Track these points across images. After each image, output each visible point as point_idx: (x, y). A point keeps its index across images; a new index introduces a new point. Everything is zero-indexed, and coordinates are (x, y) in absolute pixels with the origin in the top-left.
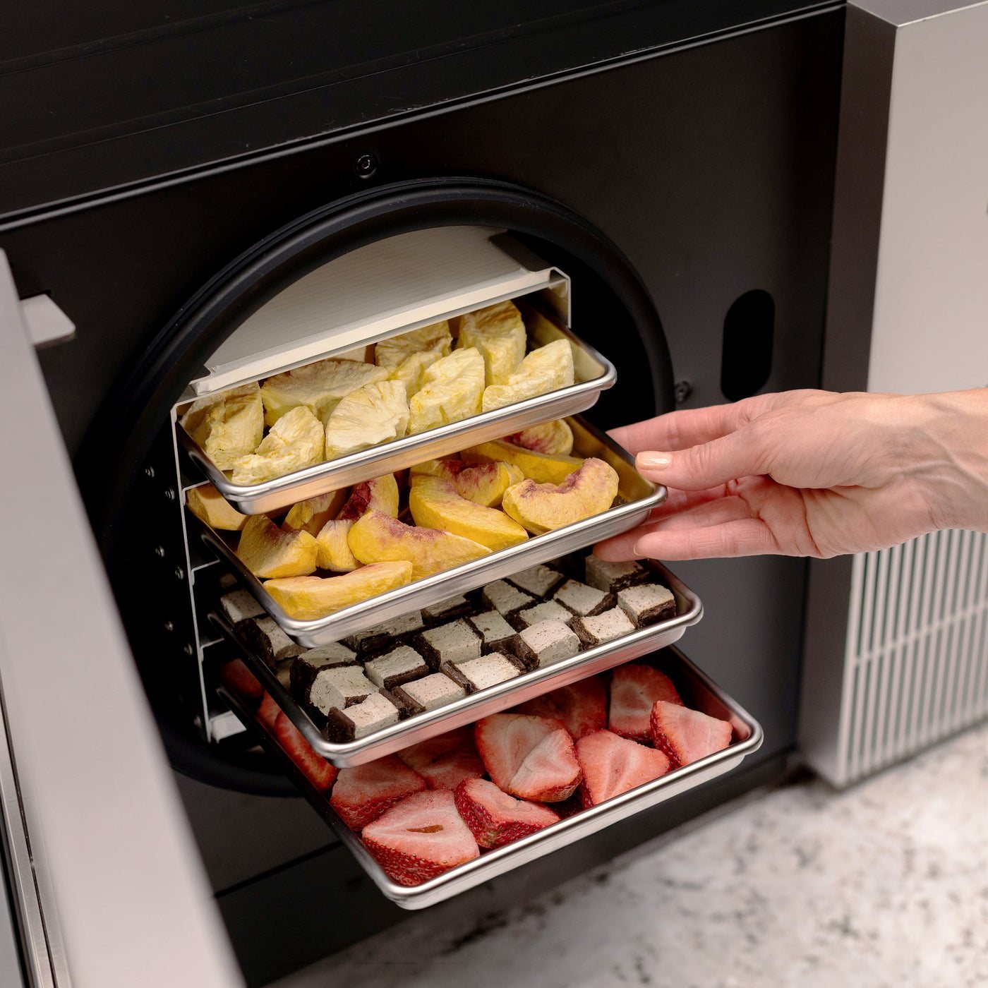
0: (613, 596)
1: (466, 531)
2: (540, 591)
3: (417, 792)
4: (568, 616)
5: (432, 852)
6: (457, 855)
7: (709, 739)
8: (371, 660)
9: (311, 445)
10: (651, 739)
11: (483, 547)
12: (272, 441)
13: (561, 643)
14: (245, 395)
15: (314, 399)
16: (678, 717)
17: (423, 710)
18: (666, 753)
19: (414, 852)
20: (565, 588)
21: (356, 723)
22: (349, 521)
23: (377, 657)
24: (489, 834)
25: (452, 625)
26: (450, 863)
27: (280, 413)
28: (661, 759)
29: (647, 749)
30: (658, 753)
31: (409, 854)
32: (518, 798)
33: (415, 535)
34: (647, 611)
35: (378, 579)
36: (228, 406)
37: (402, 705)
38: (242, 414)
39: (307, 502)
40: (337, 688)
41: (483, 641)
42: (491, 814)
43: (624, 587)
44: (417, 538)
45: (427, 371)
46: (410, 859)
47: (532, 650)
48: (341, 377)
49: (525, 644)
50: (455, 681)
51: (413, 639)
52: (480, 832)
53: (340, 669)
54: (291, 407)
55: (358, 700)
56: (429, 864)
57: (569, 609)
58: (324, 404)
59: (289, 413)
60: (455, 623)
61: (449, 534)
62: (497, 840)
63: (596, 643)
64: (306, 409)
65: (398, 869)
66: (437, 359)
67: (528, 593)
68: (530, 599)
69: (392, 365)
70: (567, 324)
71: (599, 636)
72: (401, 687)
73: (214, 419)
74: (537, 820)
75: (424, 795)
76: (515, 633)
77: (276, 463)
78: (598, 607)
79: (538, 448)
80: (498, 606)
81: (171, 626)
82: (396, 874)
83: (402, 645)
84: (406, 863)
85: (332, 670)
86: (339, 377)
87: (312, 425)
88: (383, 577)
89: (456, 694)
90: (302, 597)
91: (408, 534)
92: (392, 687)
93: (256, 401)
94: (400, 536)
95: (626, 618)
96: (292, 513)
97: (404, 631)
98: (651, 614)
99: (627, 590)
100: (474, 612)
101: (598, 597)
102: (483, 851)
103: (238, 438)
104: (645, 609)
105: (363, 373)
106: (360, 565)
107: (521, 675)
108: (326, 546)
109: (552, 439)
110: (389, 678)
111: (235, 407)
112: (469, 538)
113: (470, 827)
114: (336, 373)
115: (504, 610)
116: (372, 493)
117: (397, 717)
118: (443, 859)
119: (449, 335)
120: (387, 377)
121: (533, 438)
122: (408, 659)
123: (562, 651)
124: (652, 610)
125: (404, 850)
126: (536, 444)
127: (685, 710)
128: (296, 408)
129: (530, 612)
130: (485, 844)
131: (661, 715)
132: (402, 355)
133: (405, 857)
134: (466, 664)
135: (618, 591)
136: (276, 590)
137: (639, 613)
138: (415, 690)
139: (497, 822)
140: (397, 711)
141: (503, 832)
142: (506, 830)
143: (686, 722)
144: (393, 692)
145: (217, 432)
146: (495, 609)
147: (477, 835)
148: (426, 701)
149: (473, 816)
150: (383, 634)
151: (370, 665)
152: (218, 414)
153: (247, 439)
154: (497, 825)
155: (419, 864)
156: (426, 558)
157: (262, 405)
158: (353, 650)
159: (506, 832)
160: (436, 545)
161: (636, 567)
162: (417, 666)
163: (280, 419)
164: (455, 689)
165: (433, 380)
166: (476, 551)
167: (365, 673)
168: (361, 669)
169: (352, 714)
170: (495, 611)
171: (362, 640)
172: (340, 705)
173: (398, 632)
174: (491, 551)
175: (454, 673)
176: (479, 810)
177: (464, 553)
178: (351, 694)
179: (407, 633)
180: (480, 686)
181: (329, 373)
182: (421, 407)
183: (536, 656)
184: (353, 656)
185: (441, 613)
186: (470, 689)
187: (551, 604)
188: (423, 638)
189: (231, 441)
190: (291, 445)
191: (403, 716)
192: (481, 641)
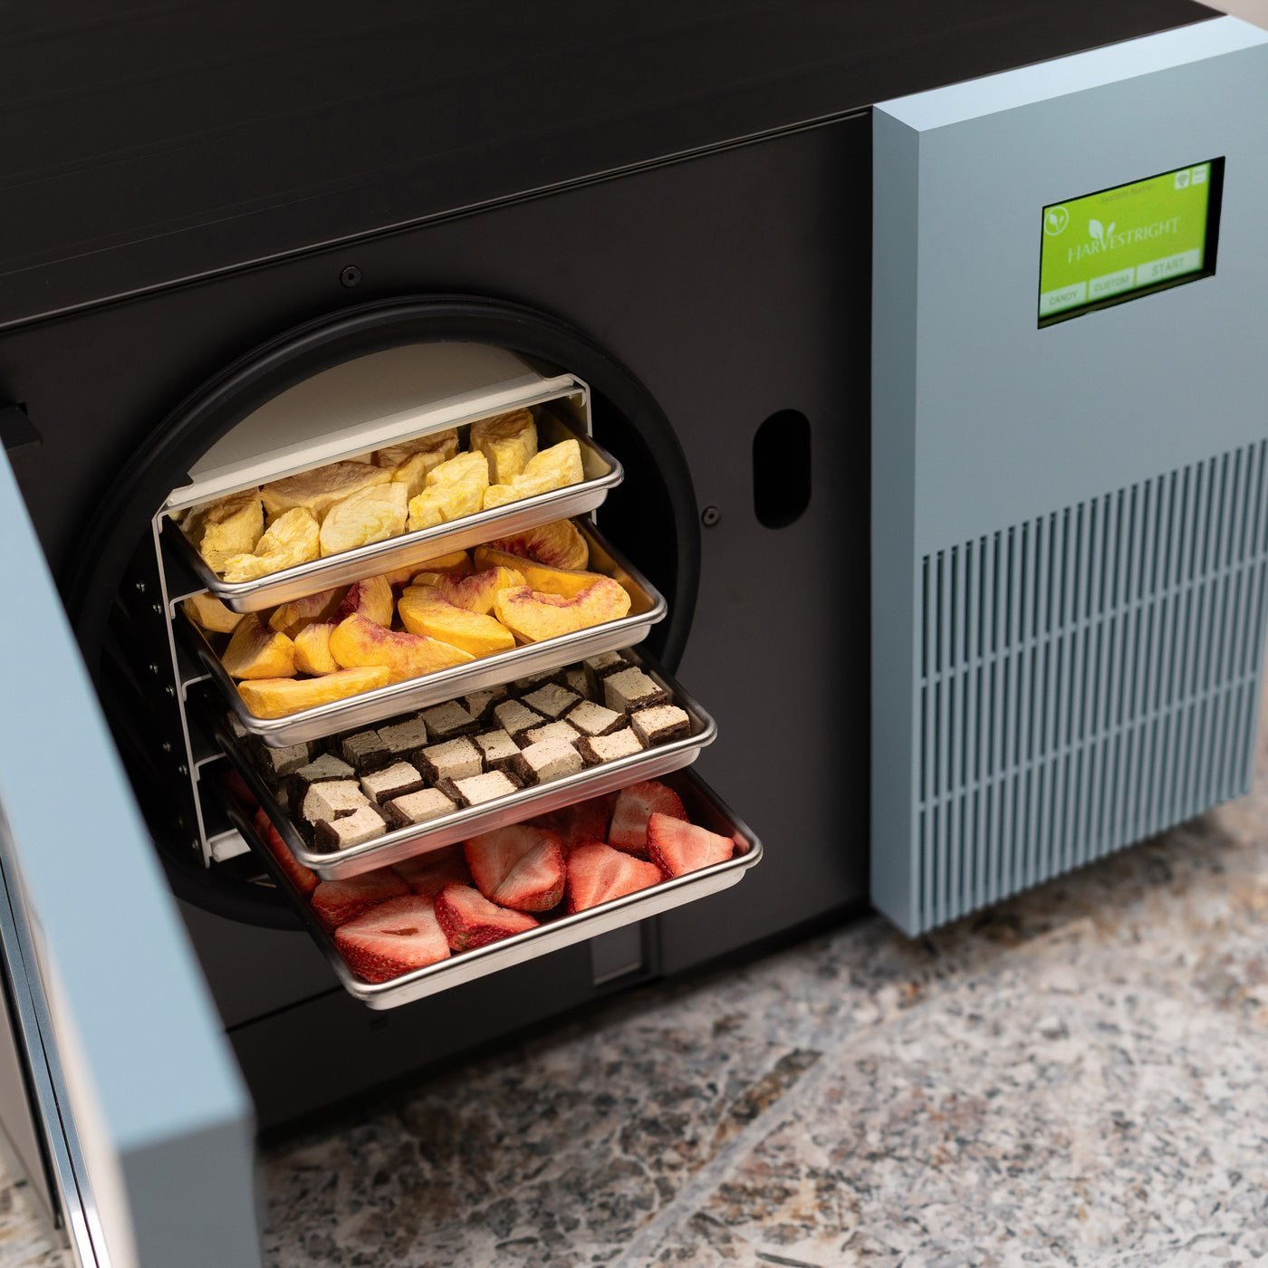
0: (627, 716)
1: (450, 638)
2: (553, 712)
3: (398, 896)
4: (575, 735)
5: (401, 953)
6: (425, 956)
7: (708, 854)
8: (367, 775)
9: (304, 545)
10: (646, 852)
11: (465, 653)
12: (267, 541)
13: (562, 762)
14: (244, 497)
15: (313, 502)
16: (675, 830)
17: (412, 823)
18: (659, 866)
19: (384, 952)
20: (578, 709)
21: (341, 835)
22: (332, 626)
23: (374, 772)
24: (460, 936)
25: (453, 742)
26: (417, 964)
27: (278, 515)
28: (652, 870)
29: (640, 863)
30: (650, 866)
31: (377, 953)
32: (500, 905)
33: (397, 639)
34: (658, 731)
35: (348, 681)
36: (226, 508)
37: (390, 818)
38: (238, 516)
39: (293, 603)
40: (327, 800)
41: (484, 758)
42: (462, 916)
43: (640, 708)
44: (398, 643)
45: (429, 475)
46: (378, 959)
47: (531, 768)
48: (342, 479)
49: (525, 761)
50: (447, 795)
51: (413, 757)
52: (452, 935)
53: (333, 783)
54: (288, 509)
55: (347, 813)
56: (396, 964)
57: (577, 728)
58: (324, 505)
59: (286, 514)
60: (457, 740)
61: (430, 639)
62: (468, 944)
63: (600, 762)
64: (303, 510)
65: (369, 970)
66: (440, 463)
67: (540, 713)
68: (541, 719)
69: (392, 466)
70: (587, 432)
71: (603, 756)
72: (393, 801)
73: (210, 520)
74: (513, 926)
75: (404, 900)
76: (518, 751)
77: (268, 562)
78: (609, 727)
79: (552, 562)
80: (507, 726)
81: (168, 746)
82: (368, 975)
83: (401, 761)
84: (375, 963)
85: (325, 784)
86: (340, 479)
87: (307, 526)
88: (352, 681)
89: (447, 808)
90: (270, 698)
91: (389, 638)
92: (384, 803)
93: (254, 503)
94: (381, 641)
95: (636, 738)
96: (277, 614)
97: (406, 748)
98: (662, 734)
99: (641, 712)
100: (481, 731)
101: (610, 716)
102: (454, 953)
103: (233, 539)
104: (656, 730)
105: (365, 475)
106: (340, 668)
107: (516, 792)
108: (303, 648)
109: (567, 554)
110: (381, 792)
111: (233, 508)
112: (454, 645)
113: (444, 930)
114: (338, 475)
115: (512, 730)
116: (361, 600)
117: (384, 830)
118: (411, 959)
119: (456, 437)
120: (390, 479)
121: (549, 553)
122: (405, 774)
123: (563, 769)
124: (663, 730)
125: (373, 950)
126: (551, 559)
127: (683, 825)
128: (293, 510)
129: (538, 731)
130: (457, 947)
131: (656, 828)
132: (405, 456)
133: (374, 956)
134: (464, 780)
135: (633, 713)
136: (248, 690)
137: (650, 734)
138: (404, 803)
139: (468, 924)
140: (384, 824)
141: (475, 935)
142: (477, 933)
143: (684, 836)
144: (384, 807)
145: (212, 532)
146: (504, 728)
147: (449, 937)
148: (414, 815)
149: (448, 920)
150: (384, 750)
151: (366, 780)
152: (214, 516)
153: (243, 540)
154: (468, 927)
155: (387, 964)
156: (407, 663)
157: (261, 507)
158: (352, 766)
159: (478, 935)
160: (417, 650)
161: (654, 688)
162: (411, 781)
163: (277, 521)
164: (445, 803)
165: (435, 484)
166: (458, 657)
167: (361, 788)
168: (356, 784)
169: (337, 826)
170: (504, 731)
171: (361, 756)
172: (328, 817)
173: (401, 748)
174: (474, 658)
175: (449, 788)
176: (454, 913)
177: (446, 660)
178: (341, 807)
179: (408, 750)
180: (473, 801)
181: (331, 476)
182: (419, 509)
183: (535, 773)
184: (351, 771)
185: (446, 732)
186: (462, 803)
187: (562, 725)
188: (423, 755)
189: (227, 543)
190: (286, 545)
191: (391, 828)
192: (481, 758)
